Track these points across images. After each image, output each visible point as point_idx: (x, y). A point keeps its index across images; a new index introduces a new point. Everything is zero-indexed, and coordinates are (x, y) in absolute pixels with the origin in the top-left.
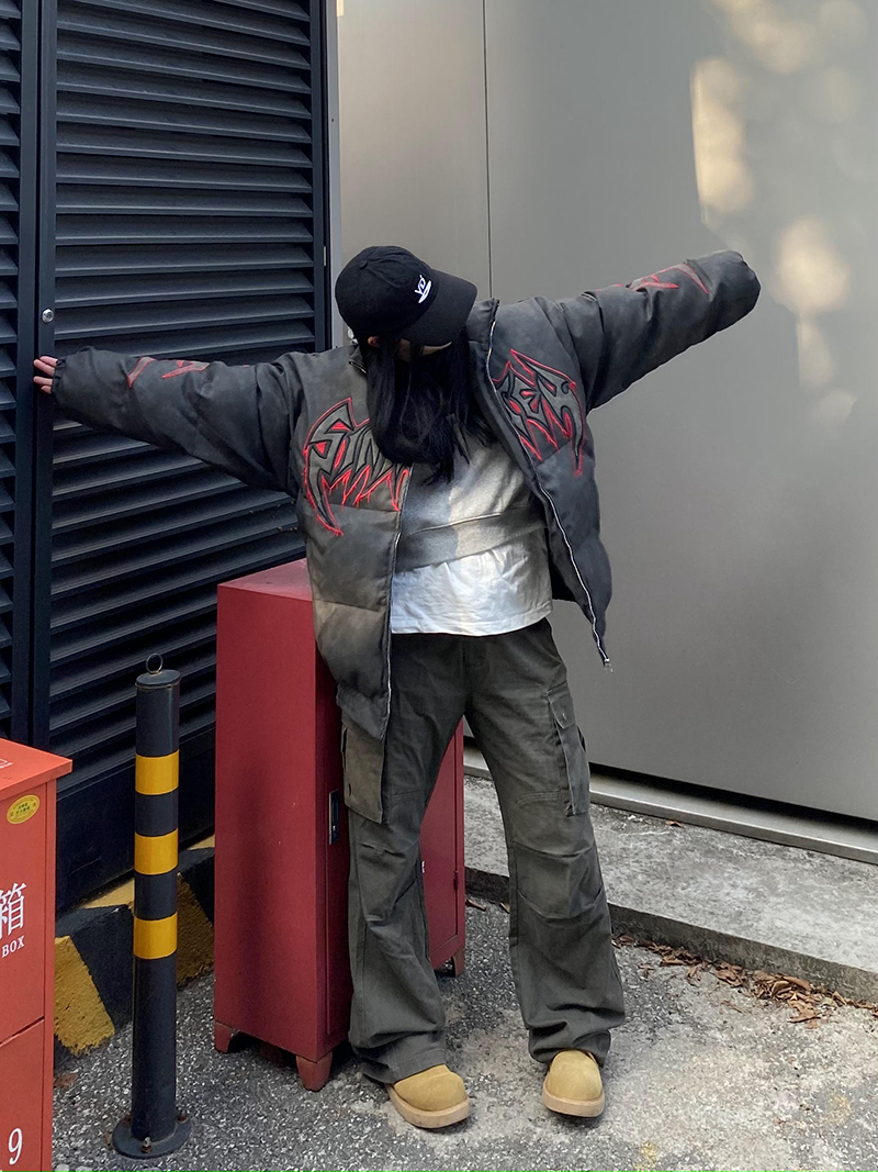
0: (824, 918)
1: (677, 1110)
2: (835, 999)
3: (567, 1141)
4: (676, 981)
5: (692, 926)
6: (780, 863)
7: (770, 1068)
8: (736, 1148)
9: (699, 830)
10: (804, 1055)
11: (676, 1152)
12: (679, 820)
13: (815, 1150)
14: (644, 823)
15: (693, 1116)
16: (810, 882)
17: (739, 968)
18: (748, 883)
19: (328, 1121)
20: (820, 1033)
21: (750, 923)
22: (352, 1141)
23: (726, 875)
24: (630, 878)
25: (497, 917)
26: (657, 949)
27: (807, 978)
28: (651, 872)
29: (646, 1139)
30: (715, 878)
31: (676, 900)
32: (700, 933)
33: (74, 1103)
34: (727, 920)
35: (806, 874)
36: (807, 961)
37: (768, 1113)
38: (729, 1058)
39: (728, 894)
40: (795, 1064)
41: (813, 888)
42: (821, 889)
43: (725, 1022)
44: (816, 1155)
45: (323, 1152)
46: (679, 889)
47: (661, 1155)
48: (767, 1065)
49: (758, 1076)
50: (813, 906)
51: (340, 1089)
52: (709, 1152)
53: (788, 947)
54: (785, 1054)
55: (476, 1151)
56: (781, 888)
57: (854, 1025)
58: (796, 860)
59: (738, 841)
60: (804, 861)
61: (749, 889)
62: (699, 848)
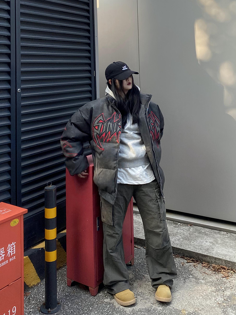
0: (231, 250)
1: (191, 301)
2: (234, 271)
3: (162, 309)
4: (191, 267)
5: (195, 252)
6: (219, 236)
7: (216, 289)
8: (207, 310)
9: (197, 227)
10: (225, 286)
11: (191, 312)
12: (192, 224)
13: (228, 311)
14: (182, 225)
15: (195, 302)
16: (227, 241)
17: (208, 263)
19: (98, 304)
20: (230, 280)
21: (211, 251)
22: (104, 309)
24: (178, 240)
25: (143, 250)
26: (186, 258)
27: (226, 266)
28: (184, 238)
29: (183, 308)
30: (201, 240)
31: (191, 245)
32: (197, 254)
33: (30, 300)
34: (205, 251)
35: (226, 238)
36: (226, 261)
37: (216, 301)
38: (205, 287)
39: (205, 244)
40: (223, 288)
41: (228, 242)
42: (230, 242)
43: (204, 278)
44: (228, 312)
45: (96, 312)
46: (192, 243)
47: (187, 312)
48: (215, 289)
49: (213, 292)
50: (228, 247)
51: (101, 296)
52: (200, 311)
53: (221, 258)
54: (220, 286)
55: (137, 312)
56: (219, 242)
58: (223, 235)
59: (208, 230)
60: (225, 235)
61: (210, 242)
62: (197, 232)
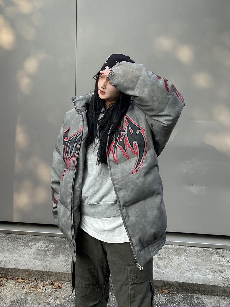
0: (7, 254)
2: (7, 278)
35: (4, 241)
41: (5, 245)
42: (8, 245)
60: (4, 237)
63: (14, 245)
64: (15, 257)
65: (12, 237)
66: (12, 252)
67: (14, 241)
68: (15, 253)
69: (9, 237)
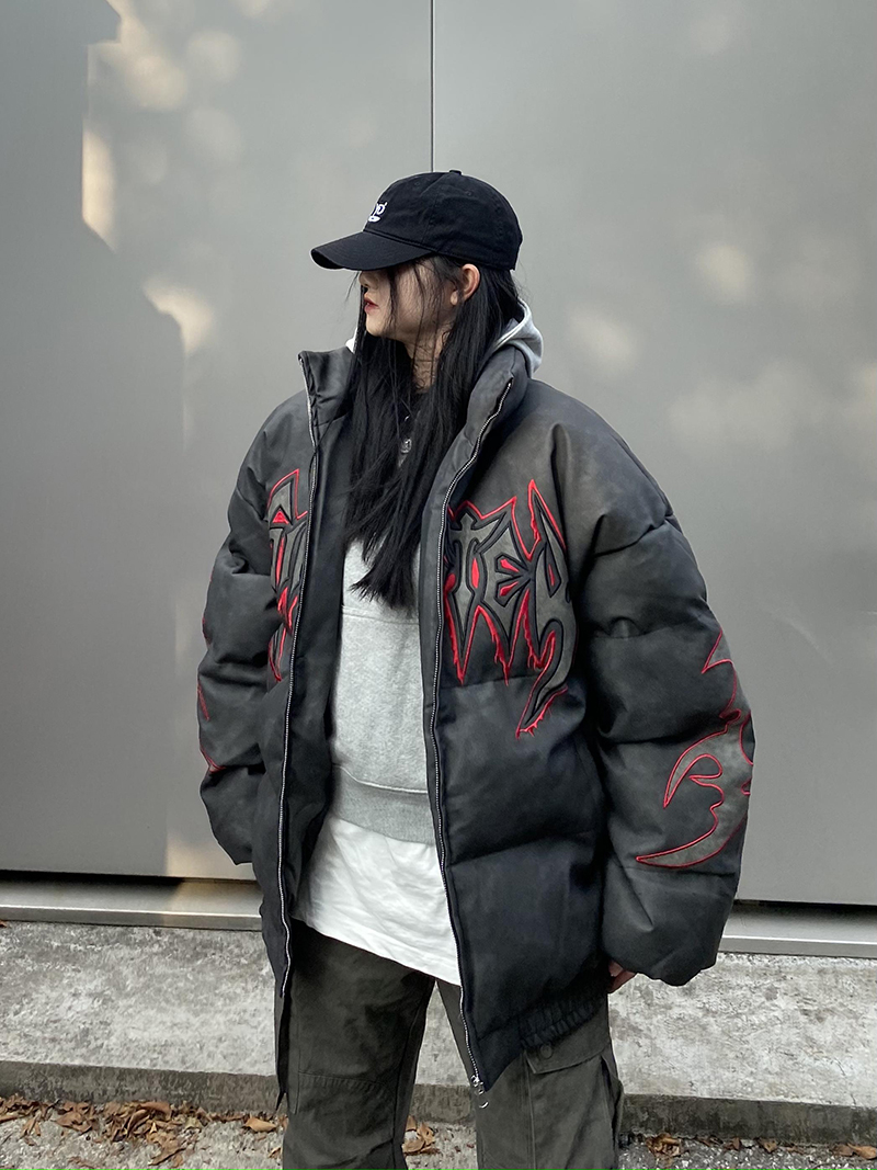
0: (182, 1015)
2: (200, 1116)
5: (30, 1065)
6: (124, 952)
9: (28, 926)
12: (3, 919)
16: (160, 969)
17: (86, 1105)
18: (92, 988)
21: (99, 1042)
23: (65, 981)
27: (167, 1098)
30: (52, 988)
32: (39, 1071)
34: (72, 1045)
35: (155, 959)
36: (169, 1078)
39: (70, 1008)
41: (165, 976)
42: (174, 975)
46: (11, 1015)
50: (167, 1001)
53: (145, 1065)
57: (221, 1146)
58: (142, 943)
59: (73, 932)
60: (151, 943)
61: (93, 995)
62: (30, 951)
63: (200, 976)
64: (219, 1024)
65: (182, 939)
66: (198, 1007)
67: (196, 956)
68: (212, 1009)
69: (171, 944)
